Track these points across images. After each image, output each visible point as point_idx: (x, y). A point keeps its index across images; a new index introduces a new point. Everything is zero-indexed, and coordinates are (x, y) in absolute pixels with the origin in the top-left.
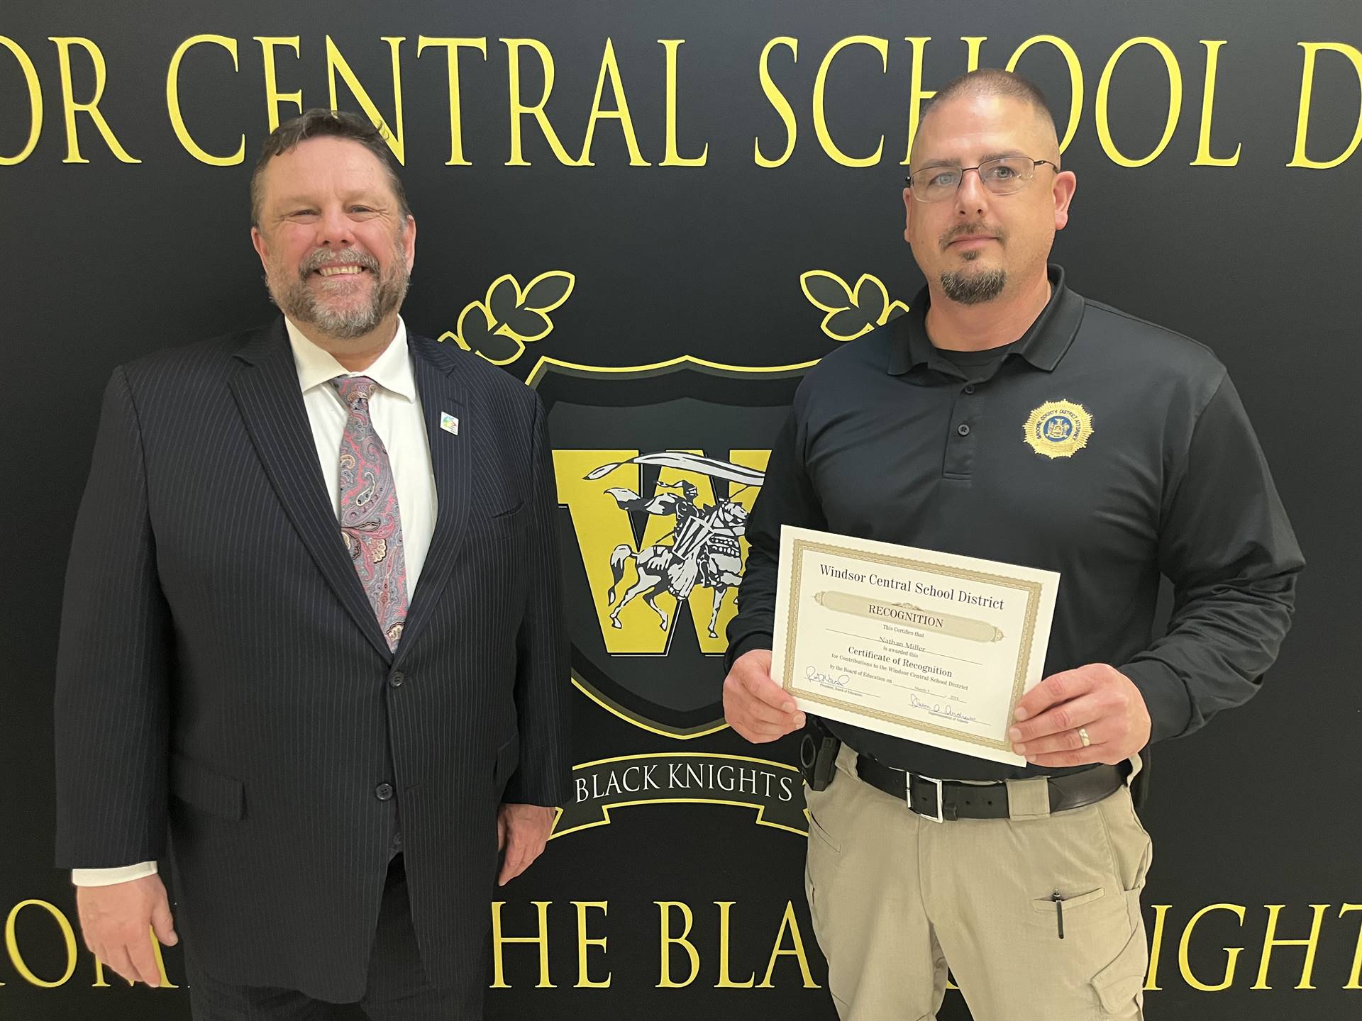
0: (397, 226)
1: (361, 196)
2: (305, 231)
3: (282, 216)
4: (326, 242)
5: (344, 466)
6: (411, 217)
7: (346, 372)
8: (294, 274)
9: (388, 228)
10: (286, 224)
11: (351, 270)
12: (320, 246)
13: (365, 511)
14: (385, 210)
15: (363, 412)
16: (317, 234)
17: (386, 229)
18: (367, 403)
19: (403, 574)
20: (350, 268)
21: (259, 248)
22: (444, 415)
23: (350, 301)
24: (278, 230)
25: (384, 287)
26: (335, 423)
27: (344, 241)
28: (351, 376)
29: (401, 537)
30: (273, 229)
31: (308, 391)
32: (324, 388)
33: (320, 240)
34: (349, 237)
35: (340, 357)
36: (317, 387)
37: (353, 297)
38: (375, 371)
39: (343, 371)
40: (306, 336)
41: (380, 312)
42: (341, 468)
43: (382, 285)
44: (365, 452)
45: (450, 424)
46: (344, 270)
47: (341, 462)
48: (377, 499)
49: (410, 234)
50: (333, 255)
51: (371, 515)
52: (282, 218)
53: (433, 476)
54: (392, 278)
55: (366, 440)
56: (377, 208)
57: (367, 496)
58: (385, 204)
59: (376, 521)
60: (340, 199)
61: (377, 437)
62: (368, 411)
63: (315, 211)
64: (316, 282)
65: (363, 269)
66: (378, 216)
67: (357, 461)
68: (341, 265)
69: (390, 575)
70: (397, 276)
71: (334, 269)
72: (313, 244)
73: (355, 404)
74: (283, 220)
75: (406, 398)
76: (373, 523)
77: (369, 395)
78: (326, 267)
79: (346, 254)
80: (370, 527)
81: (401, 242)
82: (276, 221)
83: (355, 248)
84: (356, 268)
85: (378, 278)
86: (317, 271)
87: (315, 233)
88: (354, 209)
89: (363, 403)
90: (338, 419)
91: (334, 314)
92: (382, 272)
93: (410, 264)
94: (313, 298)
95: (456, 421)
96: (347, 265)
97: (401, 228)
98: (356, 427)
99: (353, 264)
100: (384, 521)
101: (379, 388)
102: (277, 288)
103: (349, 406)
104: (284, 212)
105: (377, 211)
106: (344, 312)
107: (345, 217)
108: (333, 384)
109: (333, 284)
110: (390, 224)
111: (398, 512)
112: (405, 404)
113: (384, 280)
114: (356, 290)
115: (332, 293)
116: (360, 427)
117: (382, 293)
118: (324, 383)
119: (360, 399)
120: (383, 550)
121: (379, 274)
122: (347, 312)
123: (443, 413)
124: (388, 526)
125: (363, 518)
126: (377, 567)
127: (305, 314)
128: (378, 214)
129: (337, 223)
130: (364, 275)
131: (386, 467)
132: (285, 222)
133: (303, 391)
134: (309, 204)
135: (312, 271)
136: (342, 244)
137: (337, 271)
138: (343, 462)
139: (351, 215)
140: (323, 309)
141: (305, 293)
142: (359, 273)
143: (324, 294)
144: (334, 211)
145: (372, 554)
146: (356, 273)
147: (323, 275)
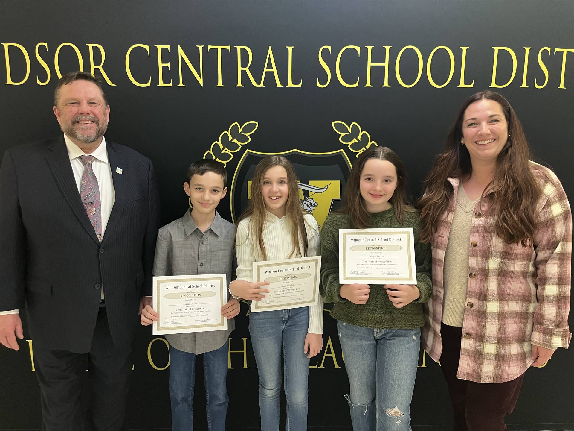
0: (104, 109)
1: (93, 99)
2: (75, 109)
4: (82, 113)
6: (108, 106)
7: (85, 154)
8: (70, 123)
9: (102, 109)
11: (89, 122)
12: (80, 114)
13: (89, 199)
14: (101, 104)
15: (90, 167)
16: (79, 110)
17: (101, 110)
18: (91, 164)
19: (101, 219)
21: (56, 113)
22: (117, 168)
23: (88, 132)
24: (65, 109)
26: (80, 170)
27: (88, 113)
28: (87, 155)
29: (101, 208)
30: (63, 108)
31: (72, 160)
32: (77, 159)
33: (80, 112)
34: (89, 112)
35: (83, 149)
36: (75, 159)
37: (90, 131)
38: (94, 154)
39: (84, 154)
41: (98, 136)
42: (81, 185)
43: (99, 128)
44: (90, 180)
45: (119, 171)
46: (87, 122)
48: (93, 195)
49: (108, 112)
50: (84, 117)
51: (91, 200)
52: (66, 105)
53: (114, 188)
54: (102, 125)
55: (91, 176)
56: (98, 103)
57: (90, 194)
58: (101, 102)
59: (93, 202)
60: (86, 100)
61: (95, 175)
62: (92, 167)
63: (78, 103)
64: (77, 125)
65: (93, 122)
67: (87, 183)
69: (96, 219)
70: (104, 125)
71: (84, 122)
72: (78, 113)
73: (87, 165)
75: (105, 163)
76: (91, 203)
77: (92, 162)
78: (81, 121)
79: (88, 117)
80: (90, 204)
81: (105, 114)
82: (64, 105)
83: (91, 115)
84: (91, 122)
85: (98, 126)
86: (78, 122)
87: (78, 110)
88: (91, 103)
89: (90, 164)
90: (81, 169)
91: (83, 136)
92: (100, 124)
93: (108, 121)
94: (76, 131)
95: (122, 170)
96: (88, 121)
97: (105, 109)
98: (87, 172)
99: (90, 121)
100: (95, 202)
101: (96, 159)
102: (63, 127)
103: (85, 165)
104: (67, 103)
107: (88, 105)
108: (80, 158)
109: (83, 127)
110: (102, 108)
111: (100, 200)
112: (105, 164)
113: (100, 126)
114: (91, 129)
115: (82, 130)
116: (89, 172)
117: (99, 130)
118: (77, 158)
119: (89, 163)
120: (94, 211)
121: (99, 124)
122: (87, 136)
123: (117, 167)
124: (97, 204)
125: (88, 201)
126: (92, 216)
127: (72, 135)
128: (99, 105)
129: (85, 108)
130: (94, 124)
131: (97, 186)
132: (68, 106)
133: (70, 160)
134: (77, 101)
135: (76, 122)
136: (87, 114)
137: (85, 122)
138: (83, 183)
139: (90, 105)
140: (79, 134)
141: (73, 129)
142: (92, 123)
143: (80, 129)
144: (85, 103)
145: (91, 212)
146: (91, 123)
147: (80, 123)
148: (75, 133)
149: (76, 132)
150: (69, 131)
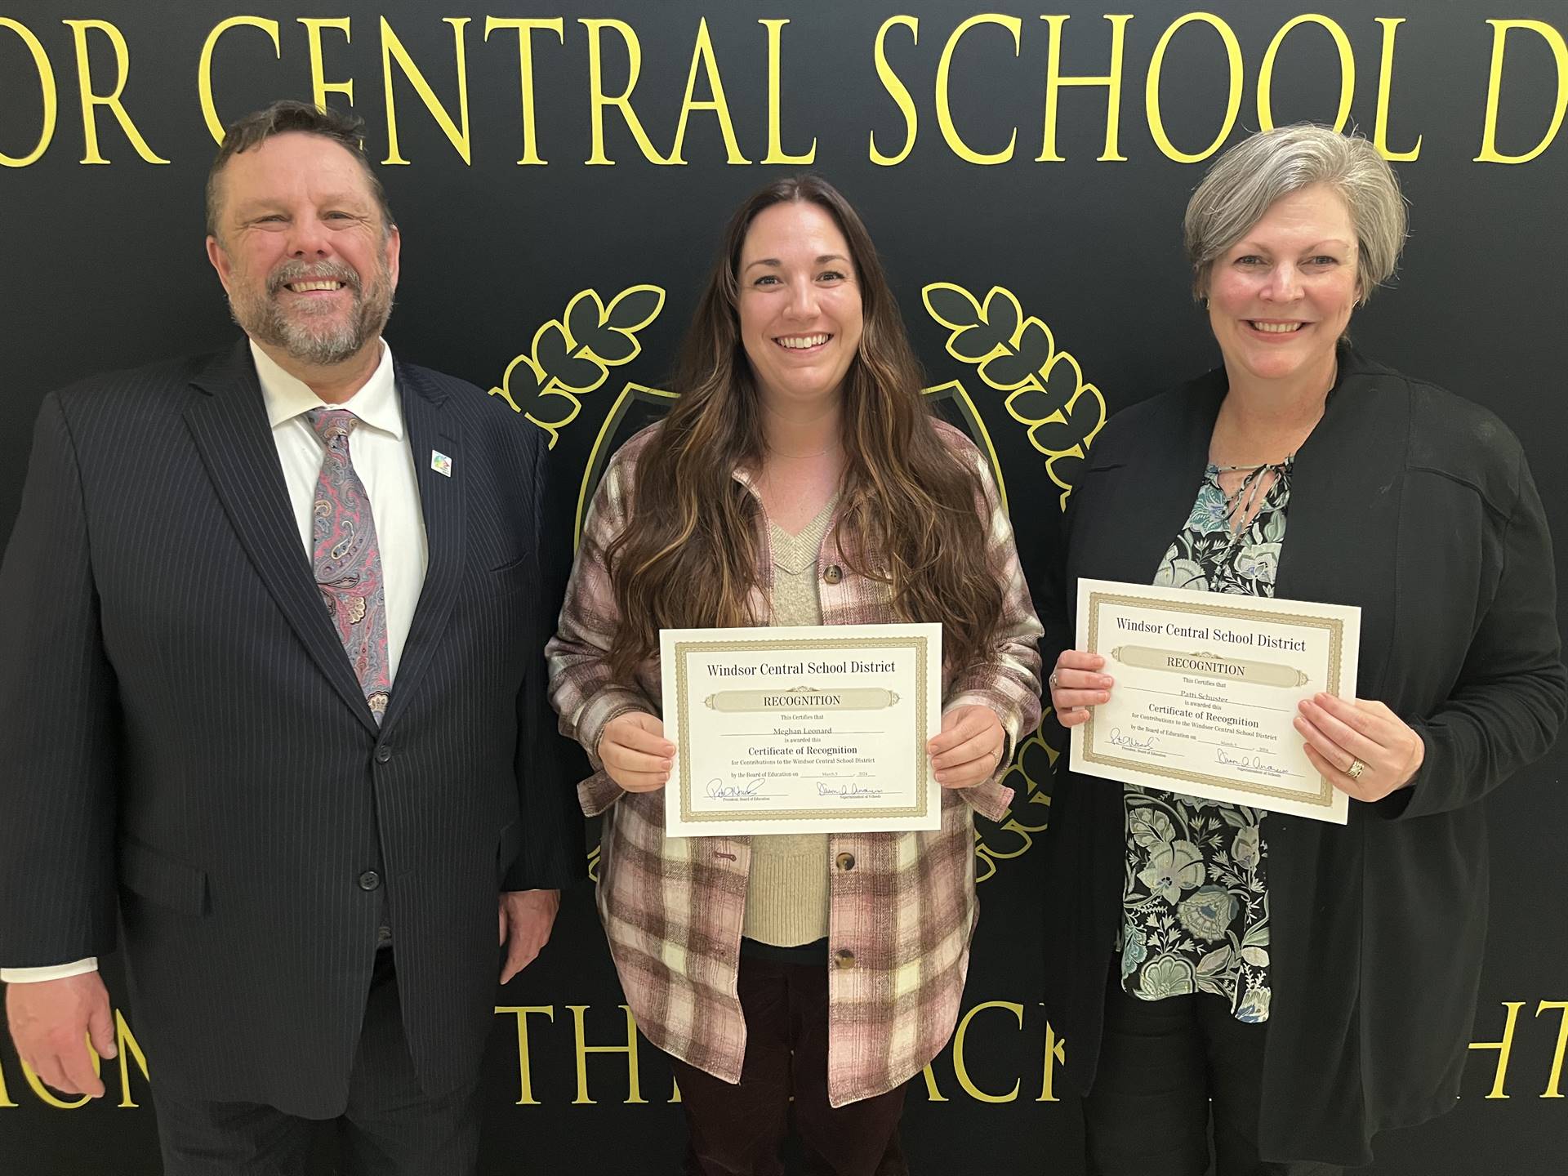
0: (379, 237)
1: (338, 200)
2: (273, 239)
3: (245, 223)
4: (299, 253)
5: (319, 514)
6: (394, 227)
7: (324, 404)
8: (262, 293)
9: (370, 237)
10: (252, 232)
11: (328, 286)
12: (293, 257)
13: (342, 565)
14: (366, 217)
15: (342, 452)
16: (288, 243)
17: (368, 239)
18: (347, 441)
19: (384, 637)
20: (328, 284)
21: (216, 262)
22: (435, 454)
23: (327, 322)
24: (241, 240)
25: (365, 307)
26: (309, 462)
27: (320, 252)
28: (329, 409)
29: (383, 594)
30: (236, 238)
31: (278, 426)
32: (297, 422)
33: (292, 249)
34: (326, 247)
35: (317, 387)
36: (289, 422)
37: (331, 316)
38: (357, 404)
39: (320, 403)
40: (276, 361)
41: (361, 337)
42: (315, 515)
43: (364, 304)
44: (344, 497)
45: (441, 464)
46: (321, 285)
47: (315, 508)
48: (356, 551)
49: (394, 247)
50: (306, 268)
51: (348, 569)
52: (246, 225)
53: (424, 525)
54: (375, 295)
55: (345, 484)
56: (357, 214)
57: (344, 548)
58: (366, 211)
59: (355, 576)
60: (313, 203)
61: (358, 479)
62: (348, 451)
63: (285, 217)
64: (286, 297)
65: (342, 285)
66: (358, 224)
67: (334, 507)
68: (316, 280)
69: (369, 638)
70: (381, 294)
71: (308, 284)
72: (284, 254)
73: (333, 442)
74: (248, 227)
75: (393, 435)
76: (351, 579)
77: (349, 432)
78: (299, 281)
79: (321, 268)
80: (346, 583)
81: (383, 255)
82: (237, 229)
83: (333, 259)
84: (334, 283)
85: (358, 297)
86: (288, 287)
87: (284, 243)
88: (330, 215)
89: (343, 441)
90: (313, 459)
91: (309, 337)
92: (364, 289)
93: (395, 280)
94: (283, 318)
95: (449, 461)
96: (324, 279)
97: (384, 239)
98: (334, 468)
99: (331, 279)
100: (363, 577)
101: (361, 424)
102: (240, 308)
103: (327, 444)
104: (248, 218)
105: (357, 218)
106: (321, 334)
107: (319, 223)
108: (309, 418)
109: (308, 302)
110: (372, 234)
111: (380, 566)
112: (393, 441)
113: (367, 298)
114: (333, 309)
115: (307, 313)
116: (338, 468)
117: (364, 313)
118: (296, 417)
119: (339, 436)
120: (362, 610)
121: (359, 291)
122: (323, 335)
123: (434, 452)
124: (370, 583)
125: (339, 573)
126: (354, 628)
127: (275, 337)
128: (359, 221)
129: (312, 232)
130: (343, 292)
131: (367, 515)
132: (250, 229)
133: (272, 426)
134: (279, 208)
135: (283, 286)
136: (318, 255)
137: (312, 286)
138: (318, 508)
139: (328, 222)
140: (296, 331)
141: (274, 312)
142: (337, 289)
143: (298, 312)
144: (308, 217)
145: (348, 614)
146: (334, 289)
147: (296, 292)
148: (283, 326)
149: (285, 321)
150: (260, 320)
